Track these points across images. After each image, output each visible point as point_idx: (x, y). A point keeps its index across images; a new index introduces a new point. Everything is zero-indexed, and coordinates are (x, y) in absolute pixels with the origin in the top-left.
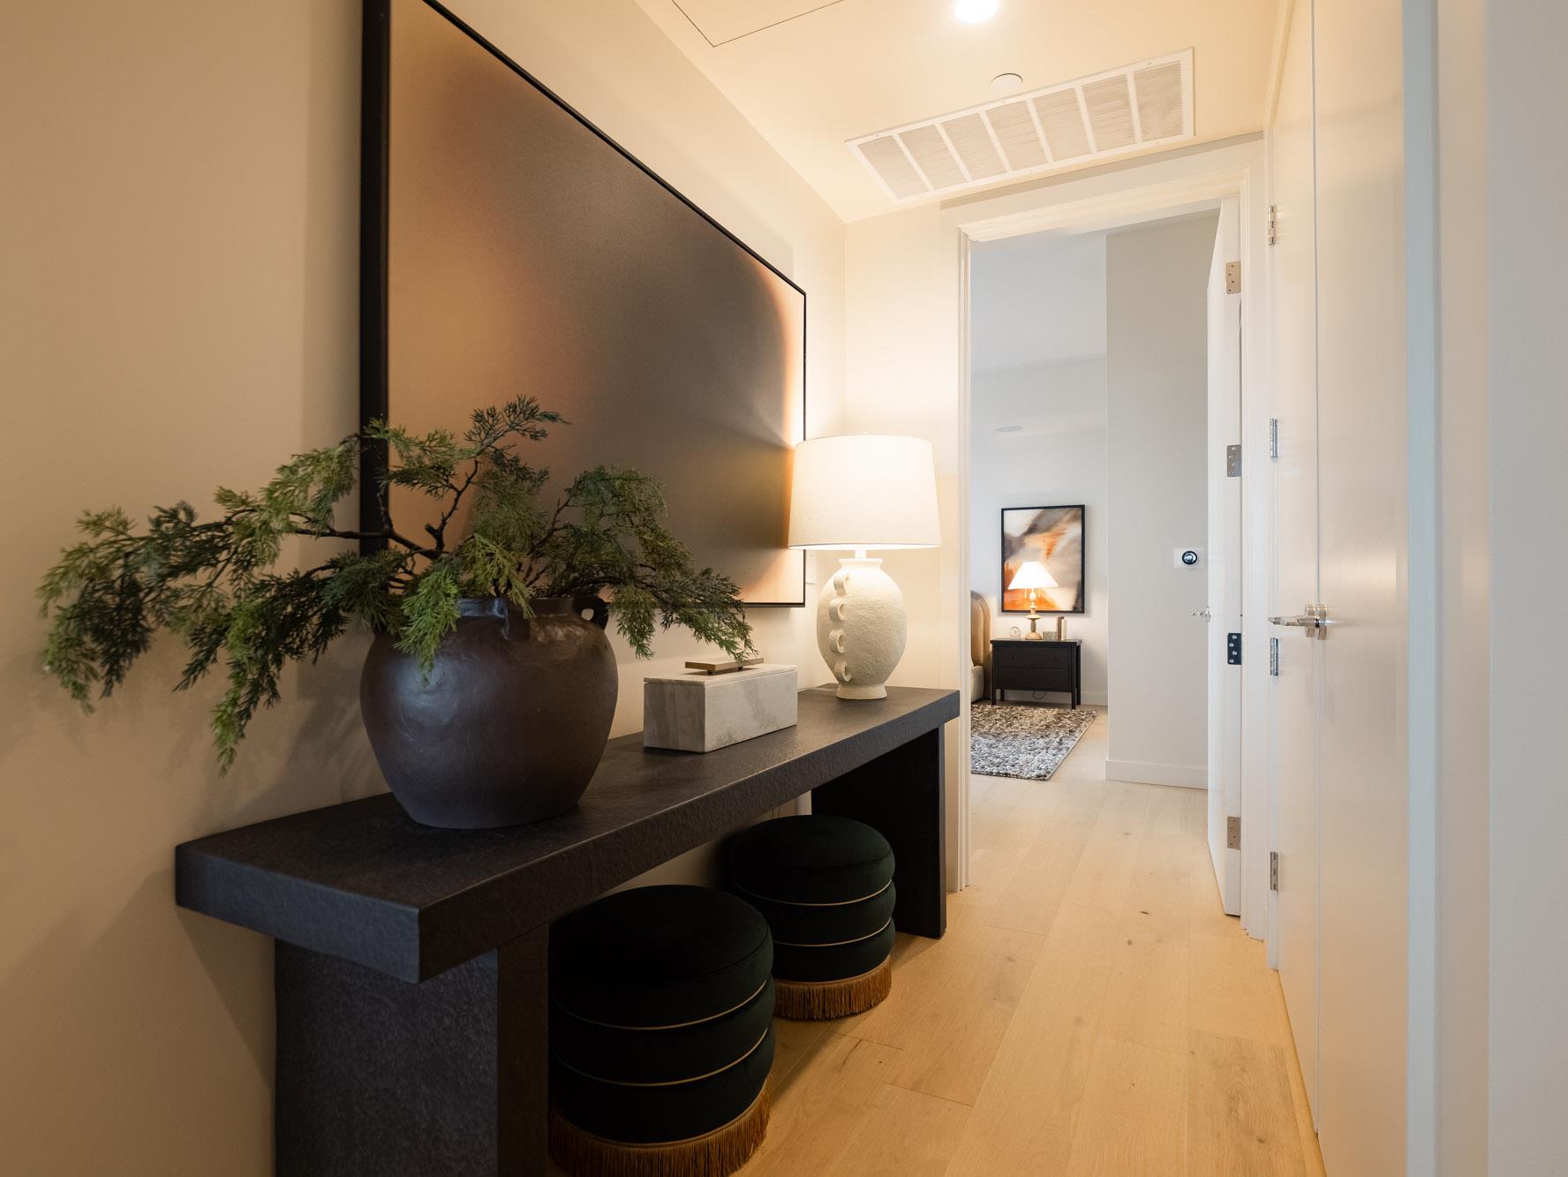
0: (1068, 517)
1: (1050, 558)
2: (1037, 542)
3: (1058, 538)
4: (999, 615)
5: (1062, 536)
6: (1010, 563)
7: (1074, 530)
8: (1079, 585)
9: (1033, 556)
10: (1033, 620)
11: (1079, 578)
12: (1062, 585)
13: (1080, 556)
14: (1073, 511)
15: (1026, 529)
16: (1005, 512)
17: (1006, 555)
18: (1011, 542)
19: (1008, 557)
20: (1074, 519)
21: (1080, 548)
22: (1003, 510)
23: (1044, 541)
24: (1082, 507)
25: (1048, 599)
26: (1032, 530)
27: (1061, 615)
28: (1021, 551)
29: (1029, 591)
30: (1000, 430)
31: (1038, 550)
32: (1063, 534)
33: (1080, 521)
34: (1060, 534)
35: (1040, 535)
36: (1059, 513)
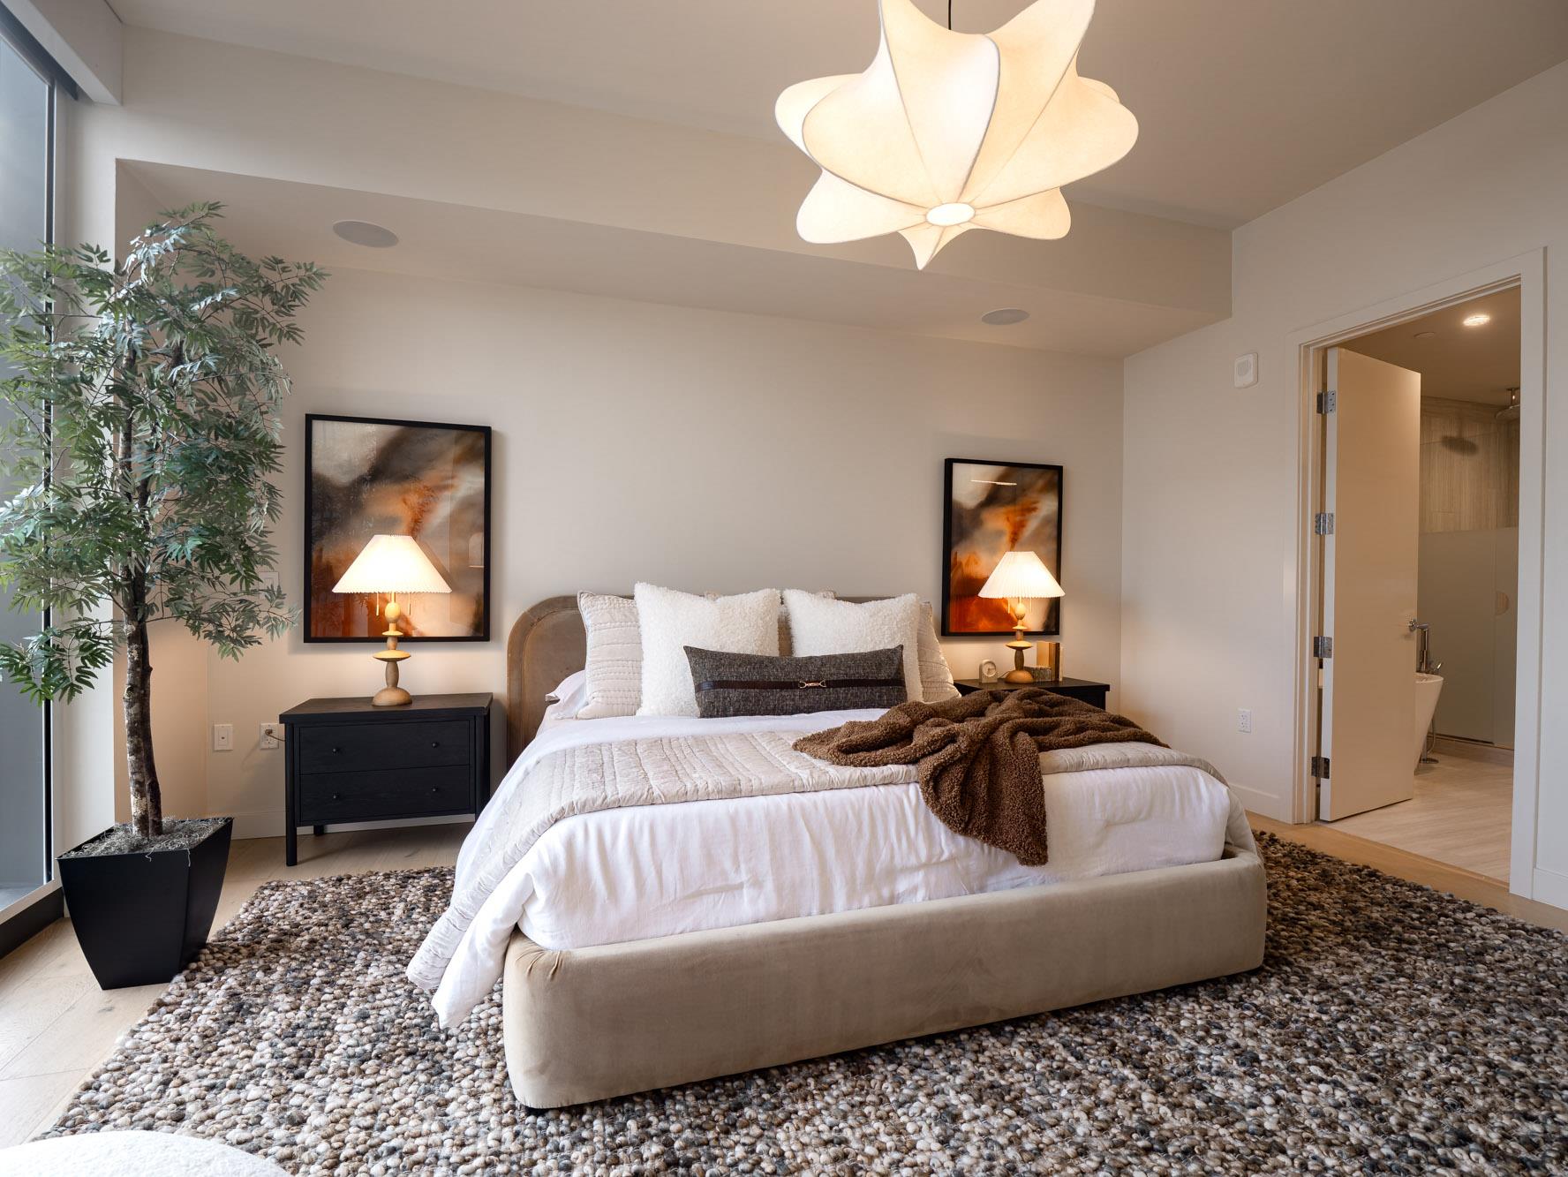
0: (1040, 483)
2: (999, 521)
3: (1027, 515)
5: (1034, 514)
6: (961, 554)
9: (992, 544)
13: (1054, 546)
14: (1049, 475)
15: (983, 498)
17: (954, 538)
18: (960, 517)
22: (949, 464)
23: (1008, 519)
24: (1060, 470)
28: (977, 535)
31: (1000, 533)
32: (1034, 509)
34: (1031, 509)
35: (1003, 510)
36: (1029, 476)
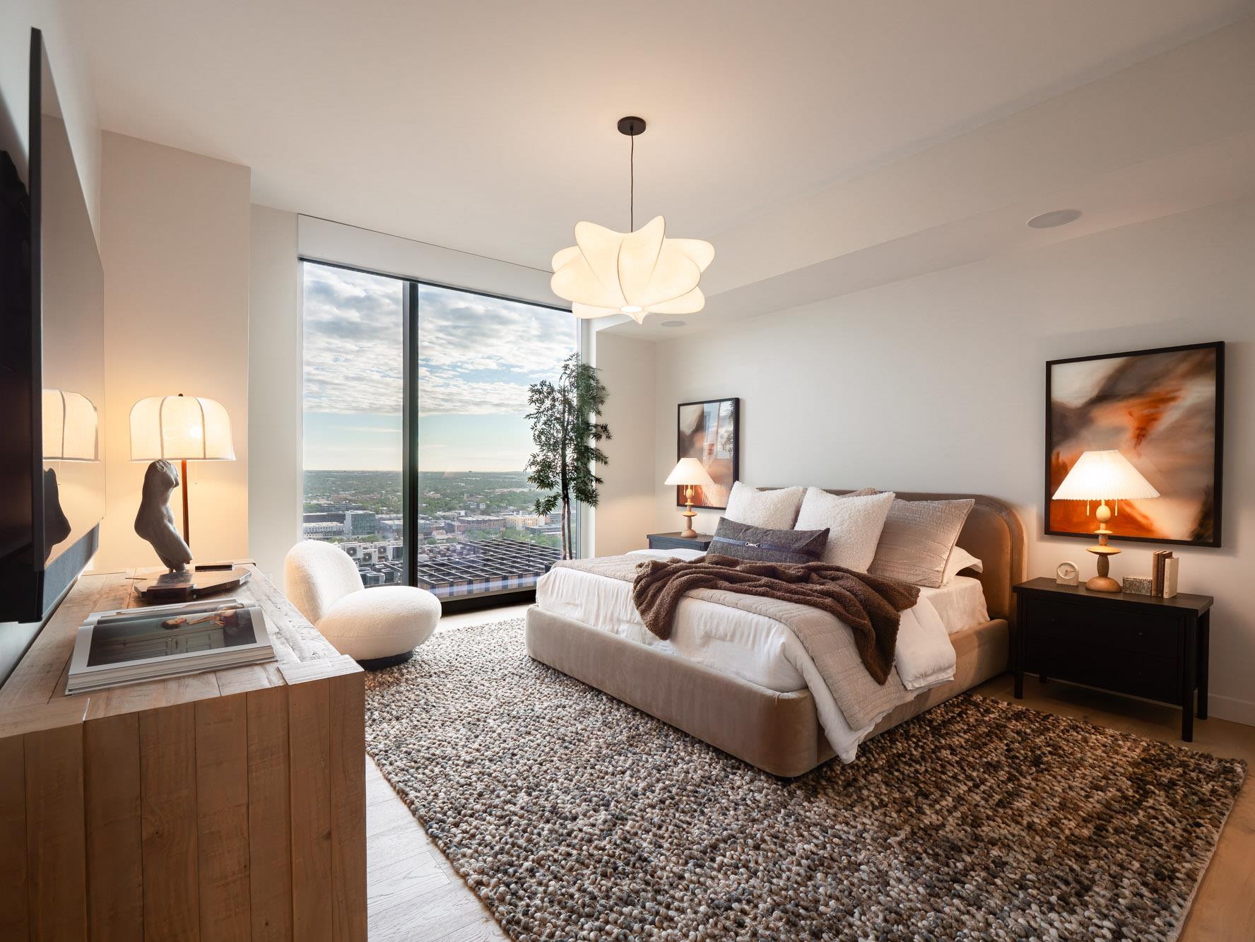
0: (1183, 367)
1: (1144, 443)
2: (1118, 417)
3: (1162, 407)
4: (1041, 539)
5: (1172, 404)
6: (1063, 454)
7: (1199, 392)
8: (1207, 493)
9: (1107, 442)
10: (1103, 556)
11: (1207, 480)
12: (1166, 492)
13: (1210, 439)
14: (1197, 356)
15: (1094, 393)
16: (1056, 369)
17: (1055, 439)
18: (1064, 416)
19: (1059, 443)
20: (1196, 372)
21: (1211, 423)
22: (1049, 365)
23: (1130, 414)
24: (1218, 348)
25: (1139, 518)
26: (1105, 396)
27: (1165, 550)
28: (1086, 434)
29: (1095, 505)
30: (1038, 223)
31: (1118, 430)
32: (1173, 399)
33: (1213, 372)
34: (1165, 400)
35: (1123, 404)
36: (1161, 362)
